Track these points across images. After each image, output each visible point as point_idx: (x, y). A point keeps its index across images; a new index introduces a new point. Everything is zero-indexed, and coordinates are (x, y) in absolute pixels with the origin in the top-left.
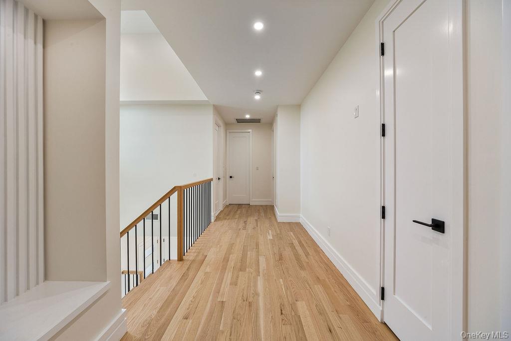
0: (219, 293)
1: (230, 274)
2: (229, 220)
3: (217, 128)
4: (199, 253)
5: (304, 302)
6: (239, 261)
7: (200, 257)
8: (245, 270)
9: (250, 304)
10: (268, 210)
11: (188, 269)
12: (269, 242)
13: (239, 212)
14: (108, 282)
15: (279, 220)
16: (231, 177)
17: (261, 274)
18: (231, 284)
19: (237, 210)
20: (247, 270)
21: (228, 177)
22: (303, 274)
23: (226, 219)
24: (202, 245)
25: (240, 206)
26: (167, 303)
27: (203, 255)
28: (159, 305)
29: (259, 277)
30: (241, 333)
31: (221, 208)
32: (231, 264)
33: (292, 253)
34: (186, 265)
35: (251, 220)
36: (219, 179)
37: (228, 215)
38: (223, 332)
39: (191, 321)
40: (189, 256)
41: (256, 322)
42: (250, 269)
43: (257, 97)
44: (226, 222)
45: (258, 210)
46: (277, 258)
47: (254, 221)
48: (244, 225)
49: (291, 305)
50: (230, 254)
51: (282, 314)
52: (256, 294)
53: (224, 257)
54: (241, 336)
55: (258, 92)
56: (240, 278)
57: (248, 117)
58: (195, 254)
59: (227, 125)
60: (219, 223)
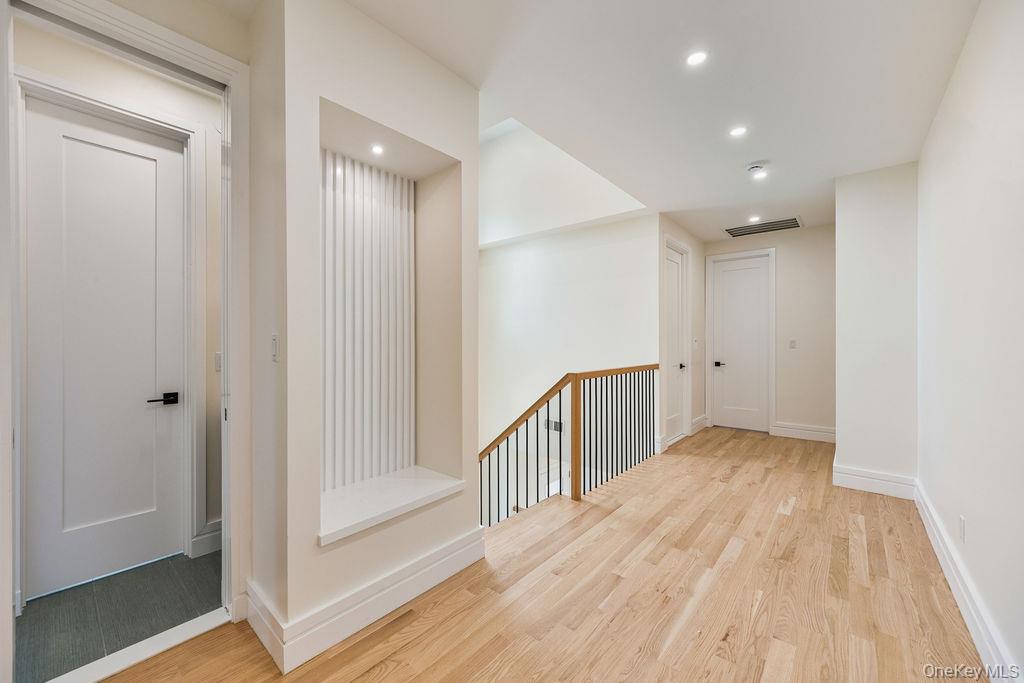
0: (619, 563)
1: (651, 546)
2: (697, 458)
3: (677, 258)
4: (611, 497)
5: (794, 649)
6: (680, 531)
7: (609, 505)
8: (685, 548)
9: (667, 600)
10: (819, 452)
11: (582, 515)
12: (776, 516)
13: (730, 445)
14: (463, 481)
15: (837, 480)
16: (718, 364)
17: (717, 567)
18: (645, 559)
19: (727, 442)
20: (691, 550)
21: (710, 364)
22: (832, 603)
23: (690, 453)
24: (621, 487)
25: (739, 433)
26: (538, 546)
27: (615, 501)
28: (528, 545)
29: (708, 570)
30: (629, 628)
31: (686, 430)
32: (663, 530)
33: (829, 556)
34: (583, 507)
35: (754, 469)
36: (682, 366)
37: (698, 447)
38: (601, 613)
39: (561, 579)
40: (591, 497)
41: (665, 626)
42: (698, 551)
43: (760, 175)
44: (686, 461)
45: (787, 449)
46: (777, 552)
47: (763, 470)
48: (729, 471)
49: (756, 638)
50: (667, 516)
51: (724, 639)
52: (688, 592)
53: (652, 516)
54: (627, 630)
55: (756, 167)
56: (667, 557)
57: (754, 220)
58: (604, 498)
59: (707, 247)
60: (672, 459)
